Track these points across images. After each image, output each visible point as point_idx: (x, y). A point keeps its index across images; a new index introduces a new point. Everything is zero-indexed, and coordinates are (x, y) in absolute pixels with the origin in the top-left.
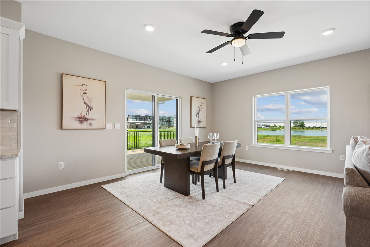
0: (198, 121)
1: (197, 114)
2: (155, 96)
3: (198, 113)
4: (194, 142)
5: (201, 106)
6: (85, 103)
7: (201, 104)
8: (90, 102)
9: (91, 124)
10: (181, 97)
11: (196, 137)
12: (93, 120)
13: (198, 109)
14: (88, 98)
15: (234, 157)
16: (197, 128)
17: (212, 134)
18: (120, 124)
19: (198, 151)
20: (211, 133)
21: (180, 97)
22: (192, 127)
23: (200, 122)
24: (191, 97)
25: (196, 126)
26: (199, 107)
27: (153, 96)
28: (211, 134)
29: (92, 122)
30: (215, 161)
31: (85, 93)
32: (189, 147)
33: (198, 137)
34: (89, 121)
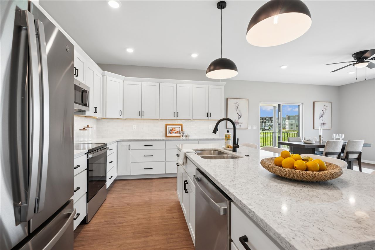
0: (322, 124)
1: (320, 117)
2: (280, 105)
3: (322, 116)
4: (318, 141)
5: (325, 109)
6: (237, 113)
7: (325, 107)
8: (240, 112)
9: (240, 126)
10: (304, 103)
11: (320, 136)
12: (241, 123)
13: (322, 112)
14: (239, 110)
15: (360, 153)
16: (321, 129)
17: (337, 135)
18: (256, 126)
19: (321, 144)
20: (335, 133)
21: (302, 103)
22: (315, 128)
23: (324, 124)
24: (314, 103)
25: (320, 128)
26: (323, 110)
27: (278, 105)
28: (335, 135)
29: (241, 125)
30: (339, 154)
31: (238, 108)
32: (314, 142)
33: (322, 136)
34: (240, 124)
